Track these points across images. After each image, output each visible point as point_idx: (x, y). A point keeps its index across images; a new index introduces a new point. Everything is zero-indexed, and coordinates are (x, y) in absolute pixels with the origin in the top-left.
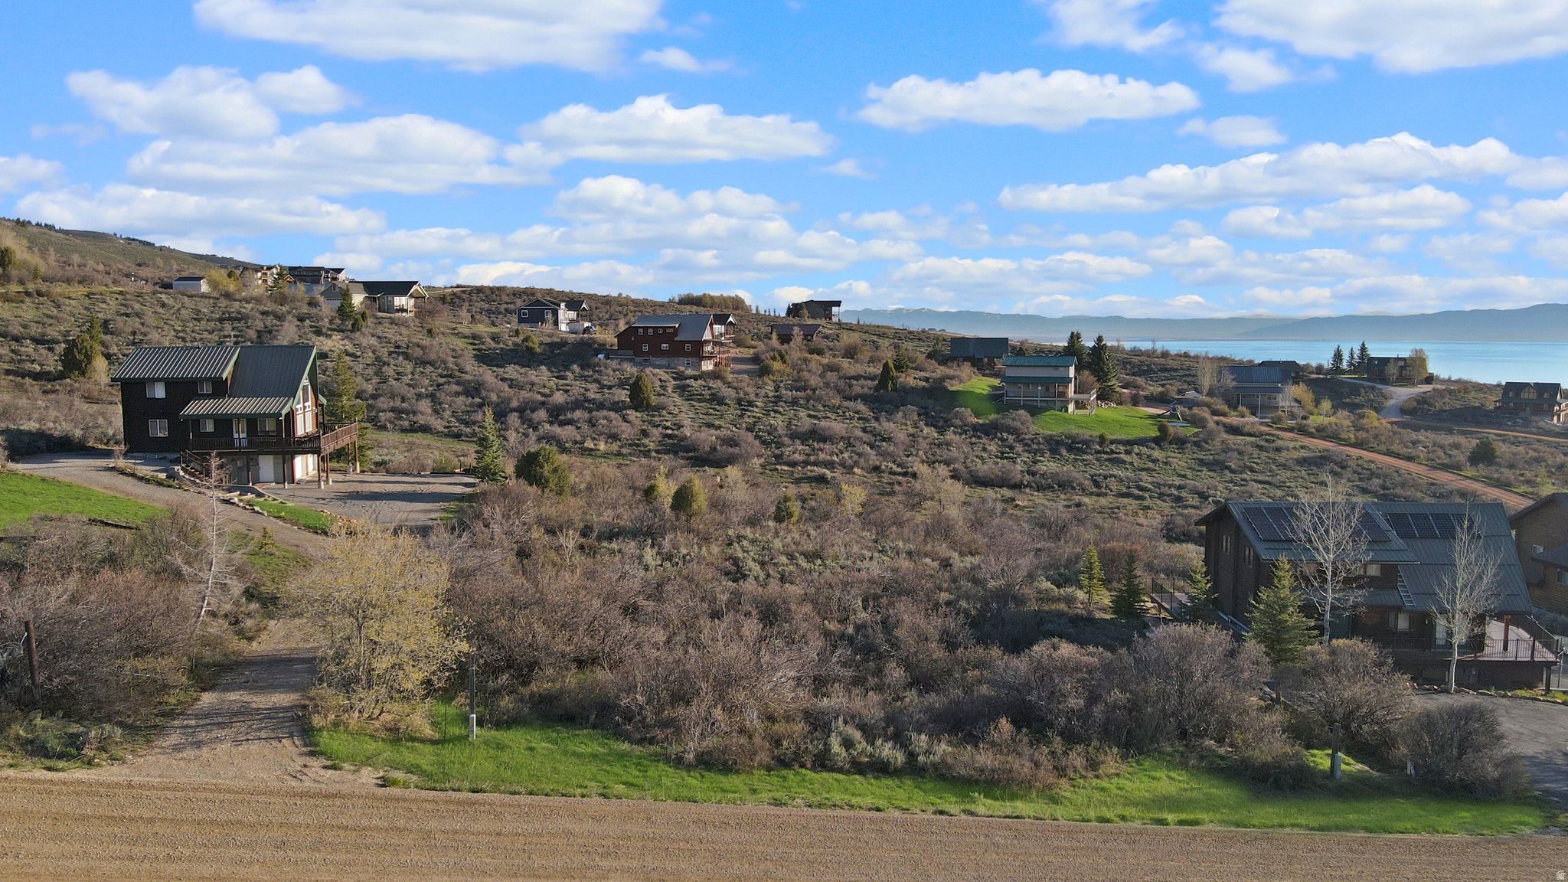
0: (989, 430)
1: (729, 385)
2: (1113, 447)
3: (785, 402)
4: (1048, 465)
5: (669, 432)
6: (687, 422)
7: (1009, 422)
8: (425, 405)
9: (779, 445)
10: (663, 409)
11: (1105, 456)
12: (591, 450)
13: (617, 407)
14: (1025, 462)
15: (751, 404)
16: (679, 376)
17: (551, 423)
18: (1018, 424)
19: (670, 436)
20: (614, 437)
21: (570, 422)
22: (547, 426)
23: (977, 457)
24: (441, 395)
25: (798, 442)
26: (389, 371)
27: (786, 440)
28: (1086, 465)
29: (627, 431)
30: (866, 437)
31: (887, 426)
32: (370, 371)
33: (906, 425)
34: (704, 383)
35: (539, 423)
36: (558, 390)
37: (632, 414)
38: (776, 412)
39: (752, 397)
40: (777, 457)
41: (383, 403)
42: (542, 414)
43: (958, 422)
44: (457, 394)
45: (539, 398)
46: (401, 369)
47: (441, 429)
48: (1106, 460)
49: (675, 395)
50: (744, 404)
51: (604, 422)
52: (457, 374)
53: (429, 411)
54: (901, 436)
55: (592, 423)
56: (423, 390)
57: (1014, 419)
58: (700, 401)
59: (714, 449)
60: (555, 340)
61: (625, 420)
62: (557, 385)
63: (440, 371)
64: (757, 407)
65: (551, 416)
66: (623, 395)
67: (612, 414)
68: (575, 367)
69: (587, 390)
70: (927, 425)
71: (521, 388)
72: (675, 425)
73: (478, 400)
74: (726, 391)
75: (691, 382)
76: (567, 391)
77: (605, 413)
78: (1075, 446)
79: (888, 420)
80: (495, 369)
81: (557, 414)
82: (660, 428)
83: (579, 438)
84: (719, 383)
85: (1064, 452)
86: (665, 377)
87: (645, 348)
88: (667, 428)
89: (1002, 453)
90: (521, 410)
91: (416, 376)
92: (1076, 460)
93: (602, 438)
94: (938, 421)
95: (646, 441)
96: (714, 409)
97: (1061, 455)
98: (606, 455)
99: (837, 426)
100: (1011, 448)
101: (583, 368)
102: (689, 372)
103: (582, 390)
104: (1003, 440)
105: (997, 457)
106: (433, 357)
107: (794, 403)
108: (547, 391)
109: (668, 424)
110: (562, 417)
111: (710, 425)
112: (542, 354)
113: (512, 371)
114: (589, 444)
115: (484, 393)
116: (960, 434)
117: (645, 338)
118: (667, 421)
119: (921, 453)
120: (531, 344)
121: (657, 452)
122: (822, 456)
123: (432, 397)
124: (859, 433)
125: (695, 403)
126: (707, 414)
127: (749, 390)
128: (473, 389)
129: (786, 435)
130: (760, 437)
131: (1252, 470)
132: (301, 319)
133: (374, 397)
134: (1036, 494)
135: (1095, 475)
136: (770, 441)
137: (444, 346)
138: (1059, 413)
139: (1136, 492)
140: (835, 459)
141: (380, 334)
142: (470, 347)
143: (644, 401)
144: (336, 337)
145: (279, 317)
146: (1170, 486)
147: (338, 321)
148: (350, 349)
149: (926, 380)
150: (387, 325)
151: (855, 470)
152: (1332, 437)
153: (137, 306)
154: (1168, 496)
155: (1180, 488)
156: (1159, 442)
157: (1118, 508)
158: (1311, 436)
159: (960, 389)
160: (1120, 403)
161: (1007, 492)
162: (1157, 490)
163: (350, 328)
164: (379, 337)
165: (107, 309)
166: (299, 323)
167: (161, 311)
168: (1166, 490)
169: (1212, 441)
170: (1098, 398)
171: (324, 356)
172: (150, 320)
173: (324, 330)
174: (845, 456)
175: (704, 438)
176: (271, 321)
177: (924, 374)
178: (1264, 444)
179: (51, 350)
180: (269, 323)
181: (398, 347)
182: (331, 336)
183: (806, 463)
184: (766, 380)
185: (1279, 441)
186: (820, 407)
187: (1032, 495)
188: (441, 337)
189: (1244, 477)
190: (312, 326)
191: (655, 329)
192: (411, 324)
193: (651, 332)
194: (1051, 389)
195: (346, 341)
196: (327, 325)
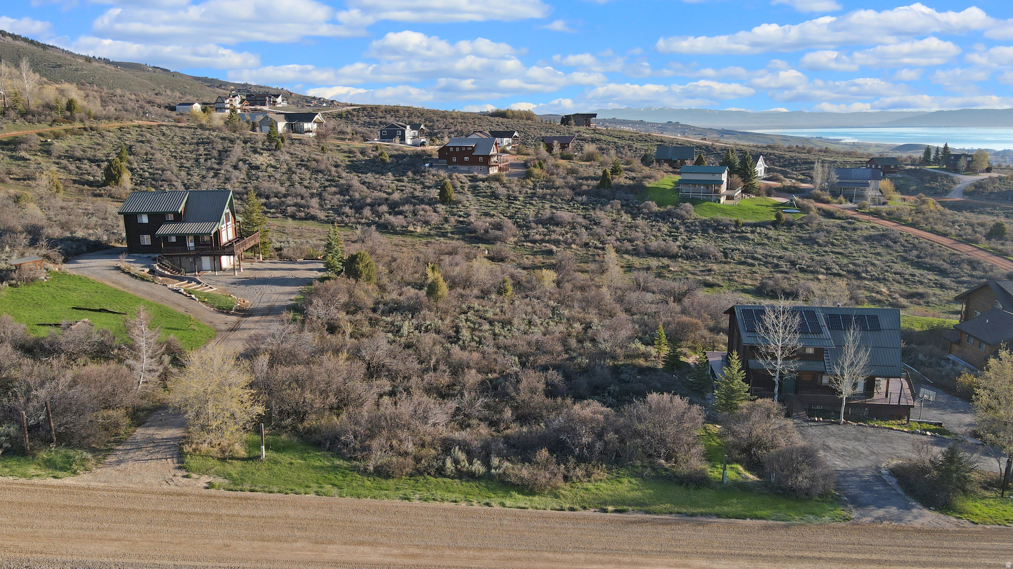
0: (664, 217)
1: (504, 185)
2: (743, 229)
3: (538, 197)
4: (699, 242)
5: (461, 219)
6: (473, 212)
7: (678, 211)
8: (315, 202)
9: (529, 228)
10: (460, 203)
11: (737, 235)
12: (412, 232)
13: (431, 202)
14: (684, 239)
15: (516, 199)
16: (474, 179)
17: (390, 214)
18: (684, 213)
19: (461, 222)
20: (427, 223)
21: (401, 213)
22: (387, 216)
23: (653, 235)
24: (326, 195)
25: (540, 226)
26: (296, 178)
27: (533, 225)
28: (723, 241)
29: (435, 219)
30: (585, 222)
31: (599, 214)
32: (284, 177)
33: (612, 213)
34: (488, 184)
35: (383, 213)
36: (397, 189)
37: (441, 207)
38: (531, 204)
39: (517, 194)
40: (526, 236)
41: (290, 200)
42: (384, 208)
43: (646, 211)
44: (335, 193)
45: (385, 195)
46: (303, 176)
47: (323, 217)
48: (737, 237)
49: (469, 193)
50: (511, 199)
51: (422, 213)
52: (337, 179)
53: (317, 206)
54: (607, 222)
55: (415, 213)
56: (315, 191)
57: (682, 209)
58: (484, 197)
59: (486, 231)
60: (400, 152)
61: (435, 211)
62: (397, 186)
63: (326, 177)
64: (519, 200)
65: (390, 208)
66: (435, 193)
67: (427, 207)
68: (410, 173)
69: (415, 189)
70: (626, 212)
71: (375, 189)
72: (466, 214)
73: (347, 197)
74: (502, 191)
75: (480, 183)
76: (402, 190)
77: (423, 206)
78: (718, 228)
79: (601, 210)
80: (360, 175)
81: (394, 209)
82: (456, 217)
83: (405, 224)
84: (497, 184)
85: (711, 232)
86: (464, 180)
87: (455, 160)
88: (460, 216)
89: (671, 232)
90: (372, 205)
91: (312, 181)
92: (718, 237)
93: (419, 224)
94: (634, 210)
95: (446, 226)
96: (493, 203)
97: (708, 234)
98: (421, 236)
99: (565, 215)
100: (677, 228)
101: (414, 173)
102: (481, 176)
103: (412, 190)
104: (673, 223)
105: (666, 235)
106: (323, 167)
107: (543, 197)
108: (390, 191)
109: (462, 213)
110: (396, 209)
111: (486, 214)
112: (391, 164)
113: (370, 177)
114: (411, 228)
115: (351, 193)
116: (646, 219)
117: (454, 153)
118: (461, 211)
119: (617, 233)
120: (384, 157)
121: (452, 233)
122: (554, 236)
123: (320, 195)
124: (580, 220)
125: (481, 199)
126: (487, 206)
127: (516, 189)
128: (345, 190)
129: (534, 221)
130: (517, 222)
131: (833, 244)
132: (245, 142)
133: (285, 196)
134: (685, 262)
135: (726, 249)
136: (523, 225)
137: (330, 159)
138: (714, 204)
139: (750, 261)
140: (561, 238)
141: (292, 152)
142: (347, 159)
143: (448, 197)
144: (266, 154)
145: (232, 141)
146: (773, 257)
147: (267, 143)
148: (273, 163)
149: (633, 179)
150: (297, 145)
151: (573, 246)
152: (897, 220)
153: (148, 135)
154: (770, 264)
155: (780, 258)
156: (775, 224)
157: (735, 272)
158: (883, 218)
159: (655, 186)
160: (758, 195)
161: (666, 261)
162: (764, 260)
163: (274, 147)
164: (292, 154)
165: (131, 138)
166: (244, 145)
167: (162, 138)
168: (770, 259)
169: (811, 223)
170: (742, 192)
171: (257, 168)
172: (156, 145)
173: (258, 150)
174: (569, 236)
175: (481, 224)
176: (227, 144)
177: (633, 174)
178: (846, 225)
179: (99, 166)
180: (225, 145)
181: (302, 161)
182: (262, 154)
183: (543, 241)
184: (528, 181)
185: (858, 223)
186: (559, 201)
187: (682, 263)
188: (329, 152)
189: (827, 249)
190: (251, 147)
191: (460, 147)
192: (312, 144)
193: (458, 149)
194: (710, 188)
195: (271, 158)
196: (261, 146)
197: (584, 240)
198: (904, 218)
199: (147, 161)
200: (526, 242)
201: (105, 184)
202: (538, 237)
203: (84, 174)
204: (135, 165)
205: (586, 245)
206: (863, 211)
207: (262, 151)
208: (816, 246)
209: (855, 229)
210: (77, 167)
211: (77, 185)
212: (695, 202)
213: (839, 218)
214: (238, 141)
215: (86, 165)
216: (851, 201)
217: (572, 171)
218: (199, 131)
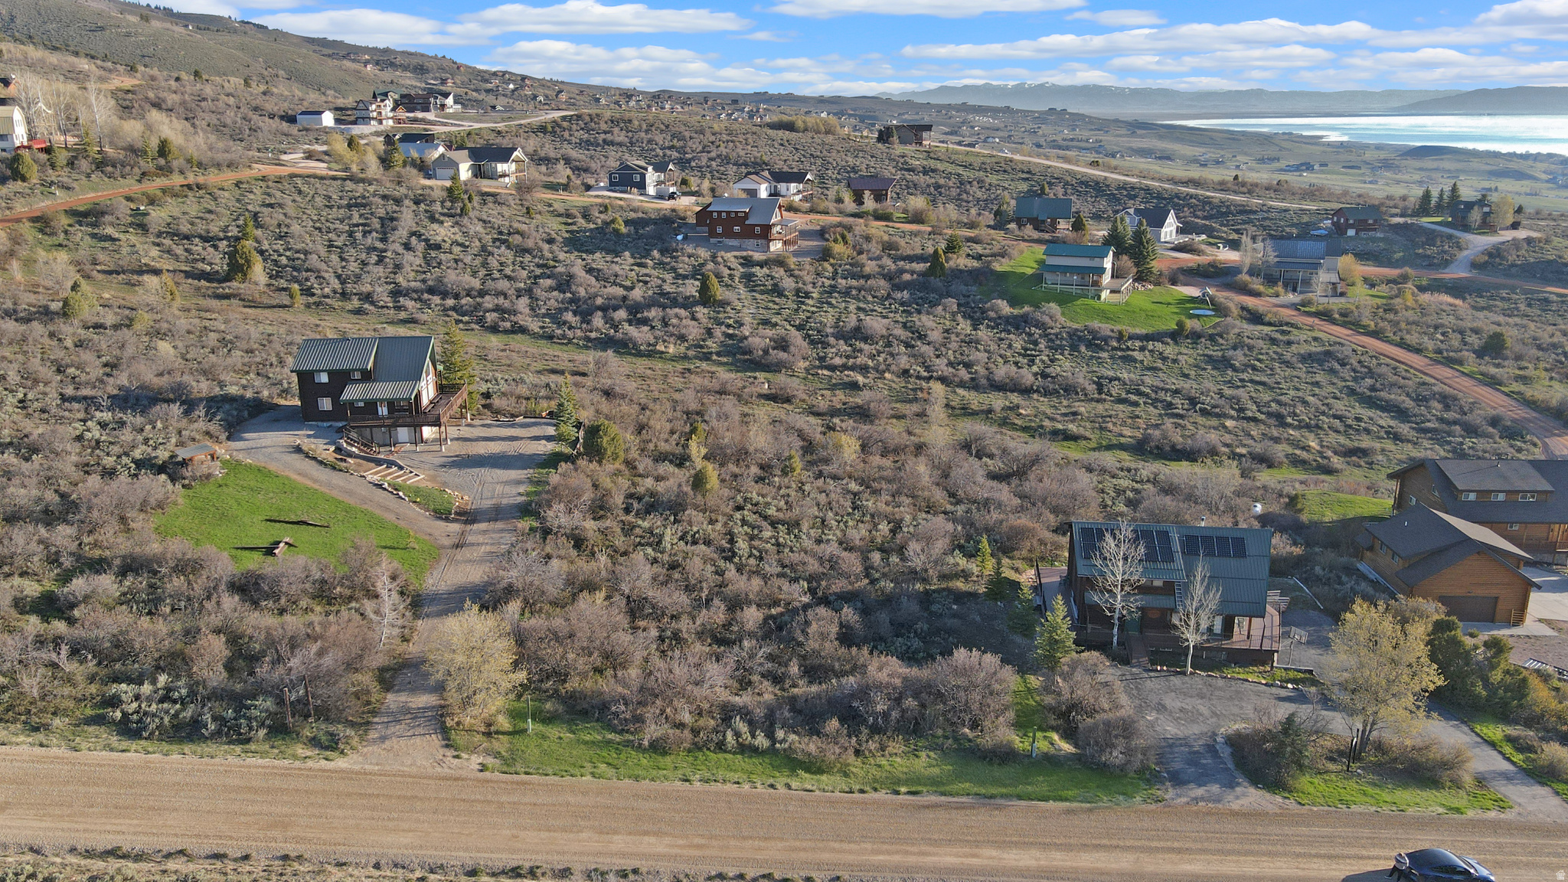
0: (1017, 324)
1: (790, 272)
2: (1129, 344)
3: (839, 292)
4: (1065, 366)
5: (731, 331)
6: (747, 320)
7: (1038, 315)
8: (523, 303)
9: (826, 345)
10: (728, 304)
11: (1119, 353)
12: (662, 352)
13: (687, 304)
14: (1043, 361)
15: (807, 295)
16: (747, 262)
17: (630, 323)
18: (1046, 319)
19: (730, 336)
20: (682, 338)
21: (645, 322)
22: (626, 326)
23: (1001, 356)
24: (538, 292)
25: (842, 342)
26: (493, 262)
27: (832, 340)
28: (1099, 363)
29: (694, 331)
30: (903, 334)
31: (925, 321)
32: (478, 261)
33: (945, 318)
34: (768, 272)
35: (620, 323)
36: (639, 281)
37: (701, 311)
38: (829, 304)
39: (809, 288)
40: (822, 359)
41: (489, 302)
42: (621, 314)
43: (992, 314)
44: (551, 289)
45: (620, 292)
46: (503, 259)
47: (536, 330)
48: (1120, 357)
49: (741, 286)
50: (801, 295)
51: (674, 321)
52: (552, 263)
53: (527, 311)
54: (935, 336)
55: (665, 324)
56: (522, 285)
57: (1044, 313)
58: (762, 293)
59: (766, 352)
60: (640, 215)
61: (694, 318)
62: (637, 275)
63: (537, 260)
64: (812, 298)
65: (630, 313)
66: (692, 288)
67: (682, 312)
68: (656, 253)
69: (664, 281)
70: (964, 317)
71: (606, 280)
72: (736, 322)
73: (569, 295)
74: (788, 283)
75: (756, 270)
76: (646, 283)
77: (677, 310)
78: (1094, 341)
79: (928, 313)
80: (584, 256)
81: (636, 316)
82: (723, 327)
83: (652, 341)
84: (781, 271)
85: (1083, 349)
86: (734, 263)
87: (719, 230)
88: (729, 326)
89: (1026, 350)
90: (604, 309)
91: (517, 267)
92: (1092, 357)
93: (672, 339)
94: (975, 312)
95: (709, 343)
96: (775, 303)
97: (1079, 352)
98: (675, 359)
99: (876, 324)
100: (1036, 343)
101: (662, 252)
102: (758, 256)
103: (660, 282)
104: (1030, 335)
105: (1020, 354)
106: (530, 243)
107: (846, 293)
108: (628, 283)
109: (731, 322)
110: (639, 316)
111: (766, 323)
112: (628, 235)
113: (598, 260)
114: (660, 347)
115: (574, 288)
116: (993, 328)
117: (719, 220)
118: (730, 318)
119: (950, 352)
120: (617, 226)
121: (718, 354)
122: (861, 360)
123: (529, 292)
124: (899, 331)
125: (758, 296)
126: (767, 308)
127: (808, 279)
128: (565, 283)
129: (833, 335)
130: (809, 336)
131: (1254, 368)
132: (417, 202)
133: (482, 293)
134: (1042, 399)
135: (1102, 377)
136: (817, 341)
137: (541, 230)
138: (1091, 302)
139: (1133, 398)
140: (870, 363)
141: (485, 218)
142: (563, 228)
143: (710, 297)
144: (448, 222)
145: (398, 201)
146: (1167, 390)
147: (448, 204)
148: (459, 238)
149: (979, 257)
150: (491, 205)
151: (887, 375)
152: (1353, 324)
153: (278, 194)
154: (1161, 402)
155: (1177, 392)
156: (1176, 336)
157: (1110, 417)
158: (1334, 322)
159: (1008, 269)
160: (1157, 284)
161: (1015, 398)
162: (1153, 395)
163: (459, 211)
164: (484, 222)
165: (255, 199)
166: (415, 207)
167: (298, 199)
168: (1162, 395)
169: (1227, 334)
170: (1135, 280)
171: (438, 247)
172: (291, 210)
173: (437, 216)
174: (881, 359)
175: (759, 341)
176: (391, 206)
177: (979, 249)
178: (1278, 336)
179: (215, 247)
180: (389, 208)
181: (501, 233)
182: (442, 222)
183: (845, 367)
184: (826, 265)
185: (1295, 332)
186: (870, 298)
187: (1038, 400)
188: (538, 216)
189: (1245, 376)
190: (426, 211)
191: (728, 213)
192: (512, 203)
193: (724, 215)
194: (1087, 279)
195: (456, 229)
196: (440, 209)
197: (902, 366)
198: (1365, 321)
199: (281, 238)
200: (822, 367)
201: (228, 278)
202: (838, 361)
203: (197, 260)
204: (265, 246)
205: (905, 373)
206: (1307, 309)
207: (442, 218)
208: (1229, 372)
209: (1289, 343)
210: (186, 250)
211: (190, 281)
212: (1064, 299)
213: (1270, 324)
214: (407, 202)
215: (198, 247)
216: (1294, 290)
217: (889, 247)
218: (349, 185)
